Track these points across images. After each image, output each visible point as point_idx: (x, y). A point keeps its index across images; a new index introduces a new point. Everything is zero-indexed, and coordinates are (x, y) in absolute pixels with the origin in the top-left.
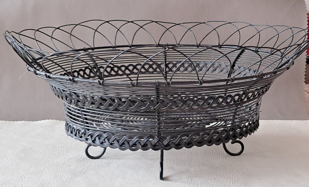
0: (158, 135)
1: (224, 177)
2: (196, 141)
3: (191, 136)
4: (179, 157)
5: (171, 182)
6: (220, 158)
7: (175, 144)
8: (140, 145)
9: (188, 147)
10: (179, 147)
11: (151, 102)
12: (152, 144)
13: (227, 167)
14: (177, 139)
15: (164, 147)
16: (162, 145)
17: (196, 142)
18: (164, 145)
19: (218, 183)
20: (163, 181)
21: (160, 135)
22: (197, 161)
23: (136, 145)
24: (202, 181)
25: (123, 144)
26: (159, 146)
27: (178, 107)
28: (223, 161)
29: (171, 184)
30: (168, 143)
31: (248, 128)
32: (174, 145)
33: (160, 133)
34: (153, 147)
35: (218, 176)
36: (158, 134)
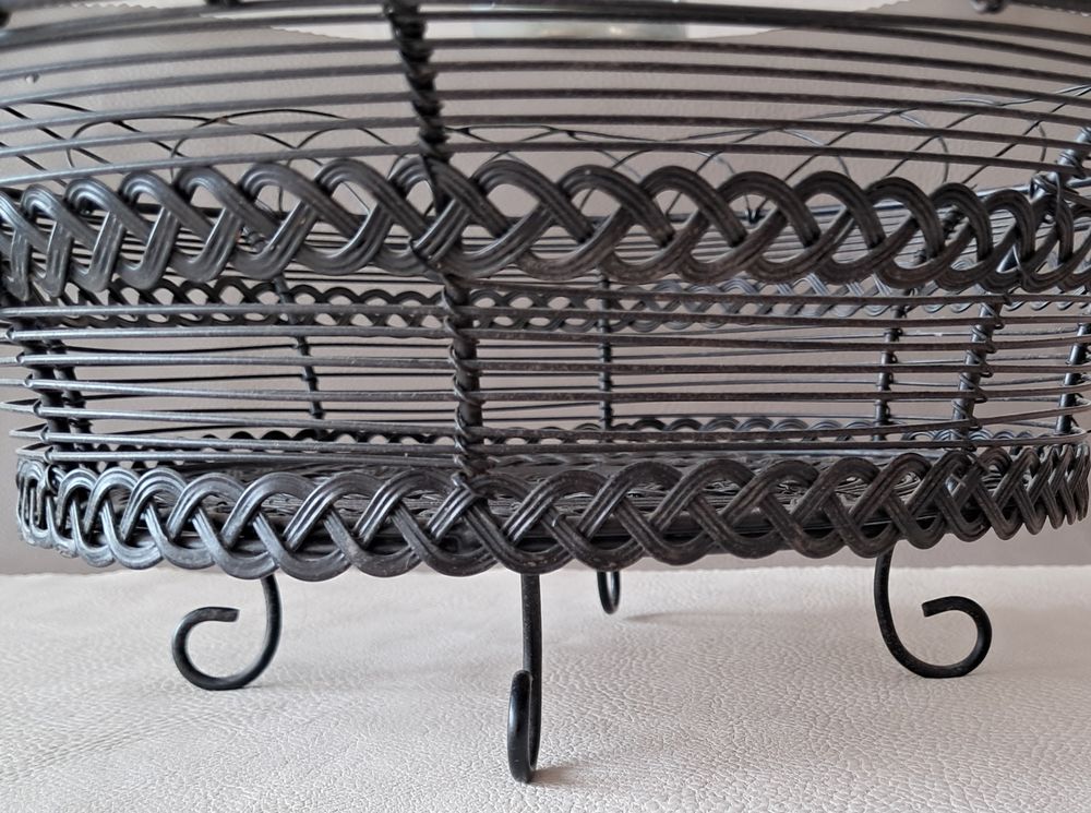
0: (468, 473)
1: (903, 767)
2: (725, 516)
3: (691, 477)
4: (651, 684)
5: (578, 795)
6: (866, 686)
7: (583, 535)
8: (349, 540)
9: (673, 553)
10: (613, 551)
11: (393, 194)
12: (427, 532)
13: (911, 725)
14: (596, 499)
15: (512, 550)
16: (498, 536)
17: (728, 524)
18: (509, 539)
19: (874, 800)
20: (530, 787)
21: (482, 471)
22: (744, 697)
23: (327, 540)
24: (767, 786)
25: (248, 533)
26: (477, 545)
27: (590, 235)
28: (882, 697)
29: (577, 802)
30: (534, 526)
31: (1050, 481)
32: (577, 538)
33: (482, 455)
34: (434, 549)
35: (863, 766)
36: (467, 460)
